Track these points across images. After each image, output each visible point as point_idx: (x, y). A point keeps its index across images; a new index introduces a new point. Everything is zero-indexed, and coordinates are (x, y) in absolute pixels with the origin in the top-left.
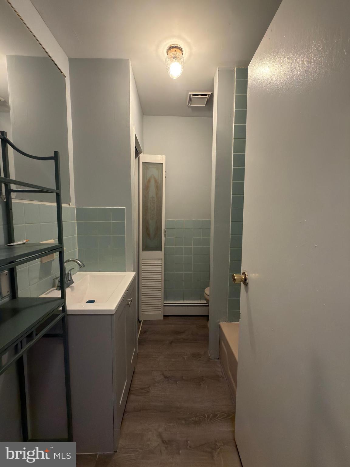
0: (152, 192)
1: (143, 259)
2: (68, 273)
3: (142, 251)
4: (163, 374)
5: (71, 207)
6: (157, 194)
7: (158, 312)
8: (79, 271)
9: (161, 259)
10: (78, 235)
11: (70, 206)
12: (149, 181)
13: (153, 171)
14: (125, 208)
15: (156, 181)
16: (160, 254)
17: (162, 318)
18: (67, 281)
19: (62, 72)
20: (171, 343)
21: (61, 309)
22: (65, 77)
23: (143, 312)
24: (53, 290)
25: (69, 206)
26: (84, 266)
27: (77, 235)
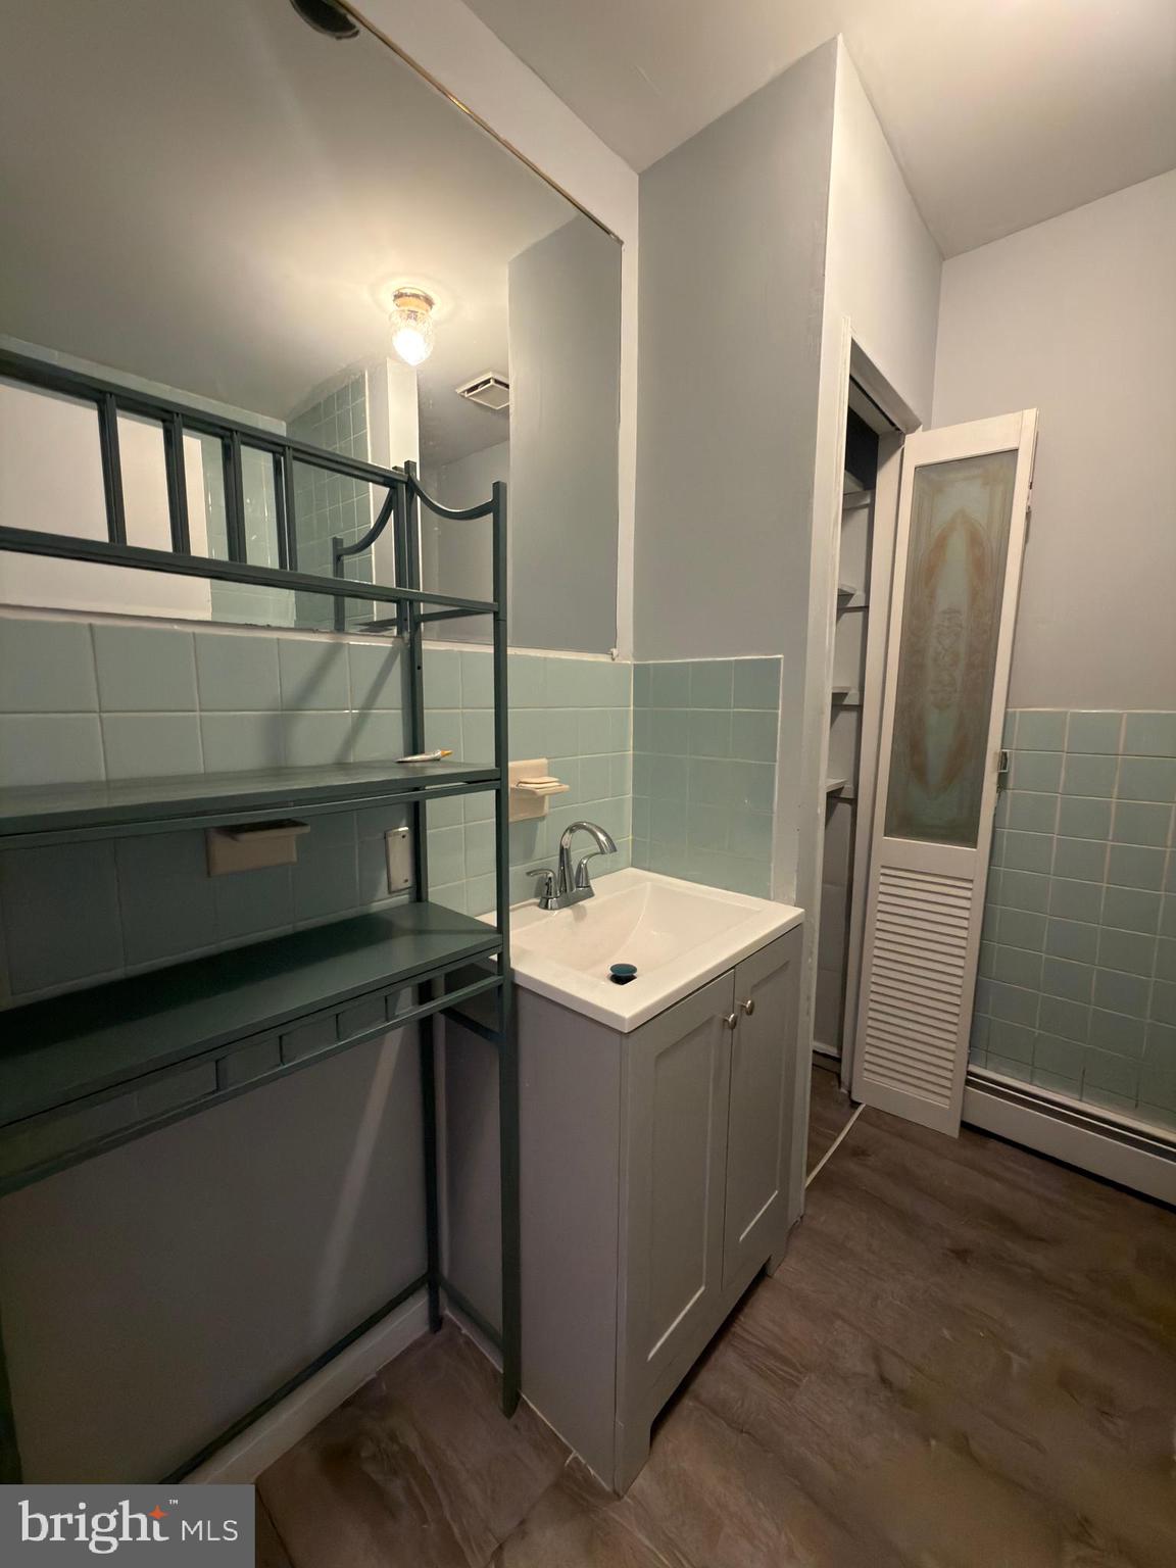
0: (954, 588)
1: (883, 867)
2: (581, 863)
3: (885, 835)
4: (877, 1359)
5: (616, 661)
6: (974, 595)
7: (939, 1098)
8: (632, 866)
9: (971, 881)
10: (637, 753)
11: (613, 660)
12: (941, 544)
13: (966, 497)
14: (779, 659)
15: (975, 540)
16: (971, 859)
17: (953, 1131)
18: (572, 889)
19: (608, 232)
20: (961, 1254)
21: (495, 957)
22: (621, 243)
23: (871, 1076)
24: (530, 905)
25: (610, 661)
26: (614, 849)
27: (631, 752)
